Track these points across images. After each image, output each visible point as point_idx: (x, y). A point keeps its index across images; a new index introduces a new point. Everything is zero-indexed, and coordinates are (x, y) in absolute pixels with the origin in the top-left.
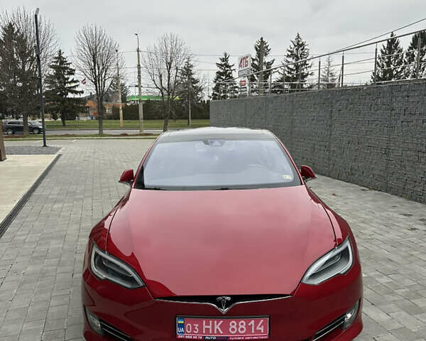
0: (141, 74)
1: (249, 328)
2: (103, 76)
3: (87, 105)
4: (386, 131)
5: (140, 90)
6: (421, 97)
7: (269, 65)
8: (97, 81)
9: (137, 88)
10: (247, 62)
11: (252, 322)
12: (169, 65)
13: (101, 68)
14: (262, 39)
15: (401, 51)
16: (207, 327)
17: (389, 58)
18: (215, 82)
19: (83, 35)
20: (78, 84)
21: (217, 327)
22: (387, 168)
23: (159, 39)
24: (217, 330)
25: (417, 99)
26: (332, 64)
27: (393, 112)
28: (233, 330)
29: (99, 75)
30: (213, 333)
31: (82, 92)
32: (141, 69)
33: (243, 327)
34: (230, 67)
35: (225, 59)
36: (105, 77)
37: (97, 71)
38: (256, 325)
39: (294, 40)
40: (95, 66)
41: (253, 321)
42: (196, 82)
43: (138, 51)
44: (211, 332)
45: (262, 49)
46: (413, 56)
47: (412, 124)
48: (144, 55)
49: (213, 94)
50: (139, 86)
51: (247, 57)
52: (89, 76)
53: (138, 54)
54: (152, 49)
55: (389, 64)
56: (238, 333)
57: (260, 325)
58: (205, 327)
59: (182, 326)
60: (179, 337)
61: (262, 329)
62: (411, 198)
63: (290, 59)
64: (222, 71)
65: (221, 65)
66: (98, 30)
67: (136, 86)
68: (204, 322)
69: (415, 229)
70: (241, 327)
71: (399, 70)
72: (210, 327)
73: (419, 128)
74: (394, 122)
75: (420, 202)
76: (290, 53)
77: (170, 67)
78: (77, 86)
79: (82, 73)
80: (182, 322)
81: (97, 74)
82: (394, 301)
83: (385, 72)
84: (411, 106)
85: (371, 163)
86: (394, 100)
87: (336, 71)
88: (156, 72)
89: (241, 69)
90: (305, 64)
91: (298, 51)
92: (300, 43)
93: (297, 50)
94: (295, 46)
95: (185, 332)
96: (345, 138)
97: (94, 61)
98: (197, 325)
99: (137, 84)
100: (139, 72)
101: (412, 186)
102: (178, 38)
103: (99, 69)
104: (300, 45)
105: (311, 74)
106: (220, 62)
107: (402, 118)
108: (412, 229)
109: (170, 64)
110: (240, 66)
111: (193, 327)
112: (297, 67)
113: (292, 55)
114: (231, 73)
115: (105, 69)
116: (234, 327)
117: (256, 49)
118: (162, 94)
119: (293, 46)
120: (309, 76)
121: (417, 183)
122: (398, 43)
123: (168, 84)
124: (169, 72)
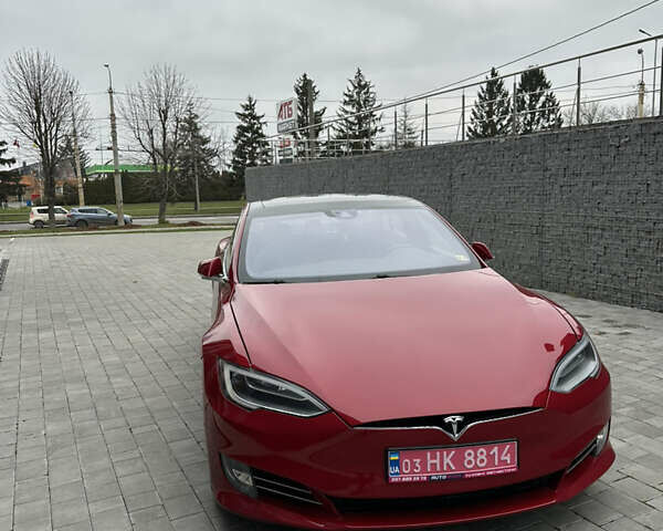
0: (117, 130)
1: (490, 458)
2: (54, 133)
3: (21, 182)
4: (536, 201)
5: (115, 154)
6: (589, 149)
7: (318, 115)
8: (42, 141)
9: (111, 152)
10: (291, 109)
11: (496, 450)
12: (164, 114)
13: (49, 120)
14: (305, 76)
15: (506, 95)
16: (434, 461)
17: (490, 105)
18: (236, 142)
19: (17, 66)
20: (5, 147)
21: (447, 460)
22: (541, 254)
23: (145, 73)
24: (448, 464)
25: (583, 152)
26: (409, 114)
27: (549, 173)
28: (470, 462)
29: (46, 131)
30: (442, 470)
31: (13, 161)
32: (117, 122)
33: (483, 457)
34: (258, 118)
35: (250, 107)
36: (56, 135)
37: (43, 125)
38: (500, 452)
39: (353, 78)
40: (38, 117)
41: (496, 448)
42: (206, 141)
43: (111, 92)
44: (438, 469)
45: (306, 91)
46: (524, 102)
47: (576, 188)
48: (121, 100)
49: (234, 161)
50: (114, 148)
51: (290, 103)
52: (30, 134)
53: (111, 97)
54: (135, 89)
55: (490, 114)
56: (476, 466)
57: (505, 452)
58: (430, 462)
59: (396, 463)
60: (393, 480)
61: (508, 459)
62: (579, 295)
63: (349, 108)
64: (245, 125)
65: (244, 115)
66: (43, 58)
67: (109, 149)
68: (429, 454)
69: (604, 333)
70: (480, 457)
71: (505, 123)
72: (437, 461)
73: (587, 194)
74: (548, 187)
75: (594, 299)
76: (347, 99)
77: (166, 118)
78: (4, 150)
79: (18, 129)
80: (397, 458)
81: (43, 130)
82: (622, 423)
83: (485, 127)
84: (574, 163)
85: (516, 248)
86: (548, 155)
87: (417, 124)
88: (143, 126)
89: (281, 121)
90: (371, 115)
91: (360, 96)
92: (363, 83)
93: (358, 93)
94: (356, 87)
95: (401, 472)
96: (473, 215)
97: (38, 109)
98: (418, 461)
99: (110, 145)
100: (113, 126)
101: (580, 277)
102: (178, 71)
103: (45, 121)
104: (361, 86)
105: (381, 130)
106: (241, 111)
107: (561, 180)
108: (601, 334)
109: (165, 112)
110: (280, 116)
111: (413, 464)
112: (360, 120)
113: (351, 101)
114: (260, 128)
115: (57, 121)
116: (471, 458)
117: (297, 91)
118: (155, 160)
119: (351, 88)
120: (378, 133)
121: (588, 273)
122: (501, 84)
123: (164, 145)
124: (164, 124)
